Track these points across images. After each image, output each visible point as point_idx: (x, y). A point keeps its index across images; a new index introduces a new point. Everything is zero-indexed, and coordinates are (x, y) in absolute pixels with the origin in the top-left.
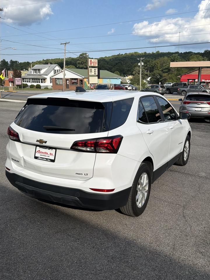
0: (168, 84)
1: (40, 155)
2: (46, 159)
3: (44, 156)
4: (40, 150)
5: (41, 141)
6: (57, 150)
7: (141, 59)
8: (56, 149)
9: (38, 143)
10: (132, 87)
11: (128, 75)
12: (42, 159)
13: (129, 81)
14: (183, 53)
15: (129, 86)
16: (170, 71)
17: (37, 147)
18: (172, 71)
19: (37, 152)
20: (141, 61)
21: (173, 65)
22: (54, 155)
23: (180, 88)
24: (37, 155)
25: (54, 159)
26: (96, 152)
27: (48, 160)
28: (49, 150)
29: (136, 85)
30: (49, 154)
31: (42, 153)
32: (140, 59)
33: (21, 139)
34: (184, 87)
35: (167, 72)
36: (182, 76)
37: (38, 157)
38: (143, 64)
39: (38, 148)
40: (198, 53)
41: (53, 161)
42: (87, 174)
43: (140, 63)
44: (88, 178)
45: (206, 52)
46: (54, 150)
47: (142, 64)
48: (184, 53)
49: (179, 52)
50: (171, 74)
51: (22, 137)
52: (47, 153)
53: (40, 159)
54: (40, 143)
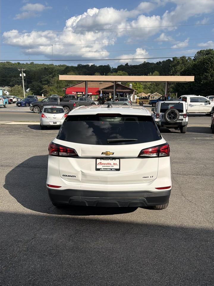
0: (54, 96)
1: (103, 166)
2: (110, 169)
3: (107, 166)
4: (101, 162)
5: (106, 153)
6: (121, 159)
7: (23, 70)
8: (119, 158)
9: (104, 155)
10: (17, 98)
11: (4, 86)
12: (105, 170)
13: (6, 93)
14: (57, 65)
15: (14, 98)
16: (49, 83)
17: (97, 160)
18: (52, 83)
19: (98, 164)
20: (22, 72)
21: (62, 77)
22: (119, 164)
23: (71, 101)
24: (98, 167)
25: (119, 168)
26: (158, 156)
27: (113, 170)
28: (111, 161)
29: (20, 97)
30: (113, 164)
31: (105, 164)
32: (21, 70)
33: (80, 155)
34: (73, 100)
35: (46, 84)
36: (66, 88)
37: (101, 169)
38: (25, 75)
39: (99, 161)
40: (72, 67)
41: (118, 170)
42: (153, 176)
43: (22, 74)
44: (152, 179)
45: (79, 66)
46: (118, 160)
47: (23, 75)
48: (59, 65)
49: (53, 65)
50: (51, 86)
51: (80, 152)
52: (110, 164)
53: (103, 170)
54: (106, 155)
